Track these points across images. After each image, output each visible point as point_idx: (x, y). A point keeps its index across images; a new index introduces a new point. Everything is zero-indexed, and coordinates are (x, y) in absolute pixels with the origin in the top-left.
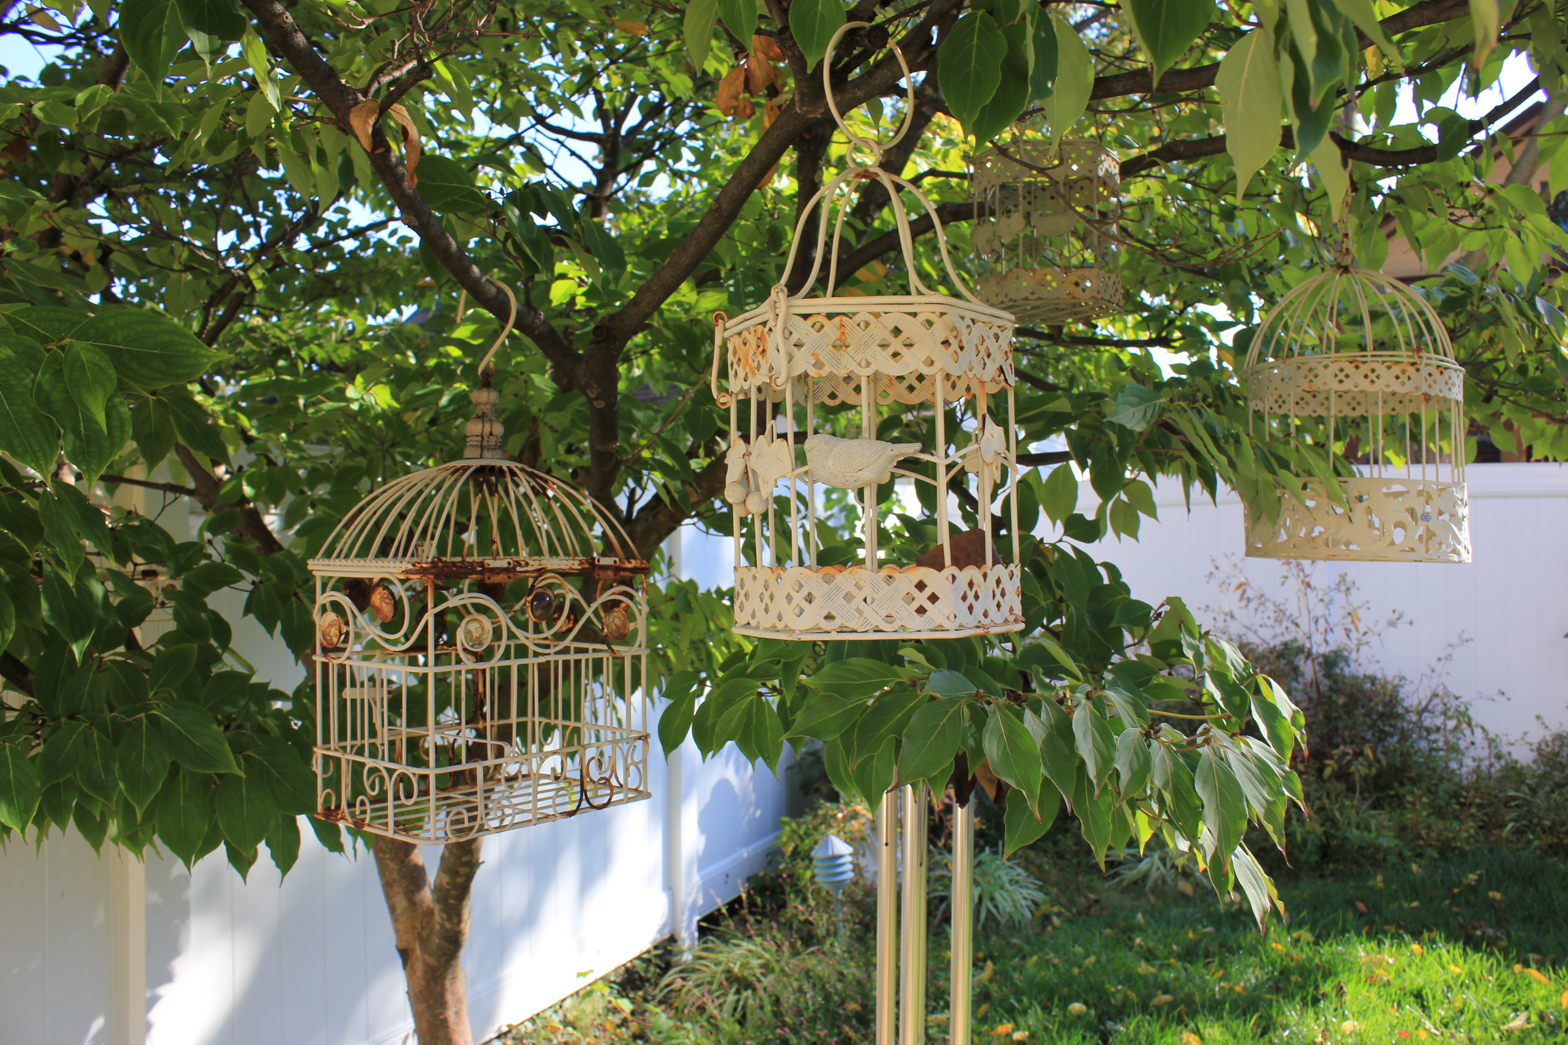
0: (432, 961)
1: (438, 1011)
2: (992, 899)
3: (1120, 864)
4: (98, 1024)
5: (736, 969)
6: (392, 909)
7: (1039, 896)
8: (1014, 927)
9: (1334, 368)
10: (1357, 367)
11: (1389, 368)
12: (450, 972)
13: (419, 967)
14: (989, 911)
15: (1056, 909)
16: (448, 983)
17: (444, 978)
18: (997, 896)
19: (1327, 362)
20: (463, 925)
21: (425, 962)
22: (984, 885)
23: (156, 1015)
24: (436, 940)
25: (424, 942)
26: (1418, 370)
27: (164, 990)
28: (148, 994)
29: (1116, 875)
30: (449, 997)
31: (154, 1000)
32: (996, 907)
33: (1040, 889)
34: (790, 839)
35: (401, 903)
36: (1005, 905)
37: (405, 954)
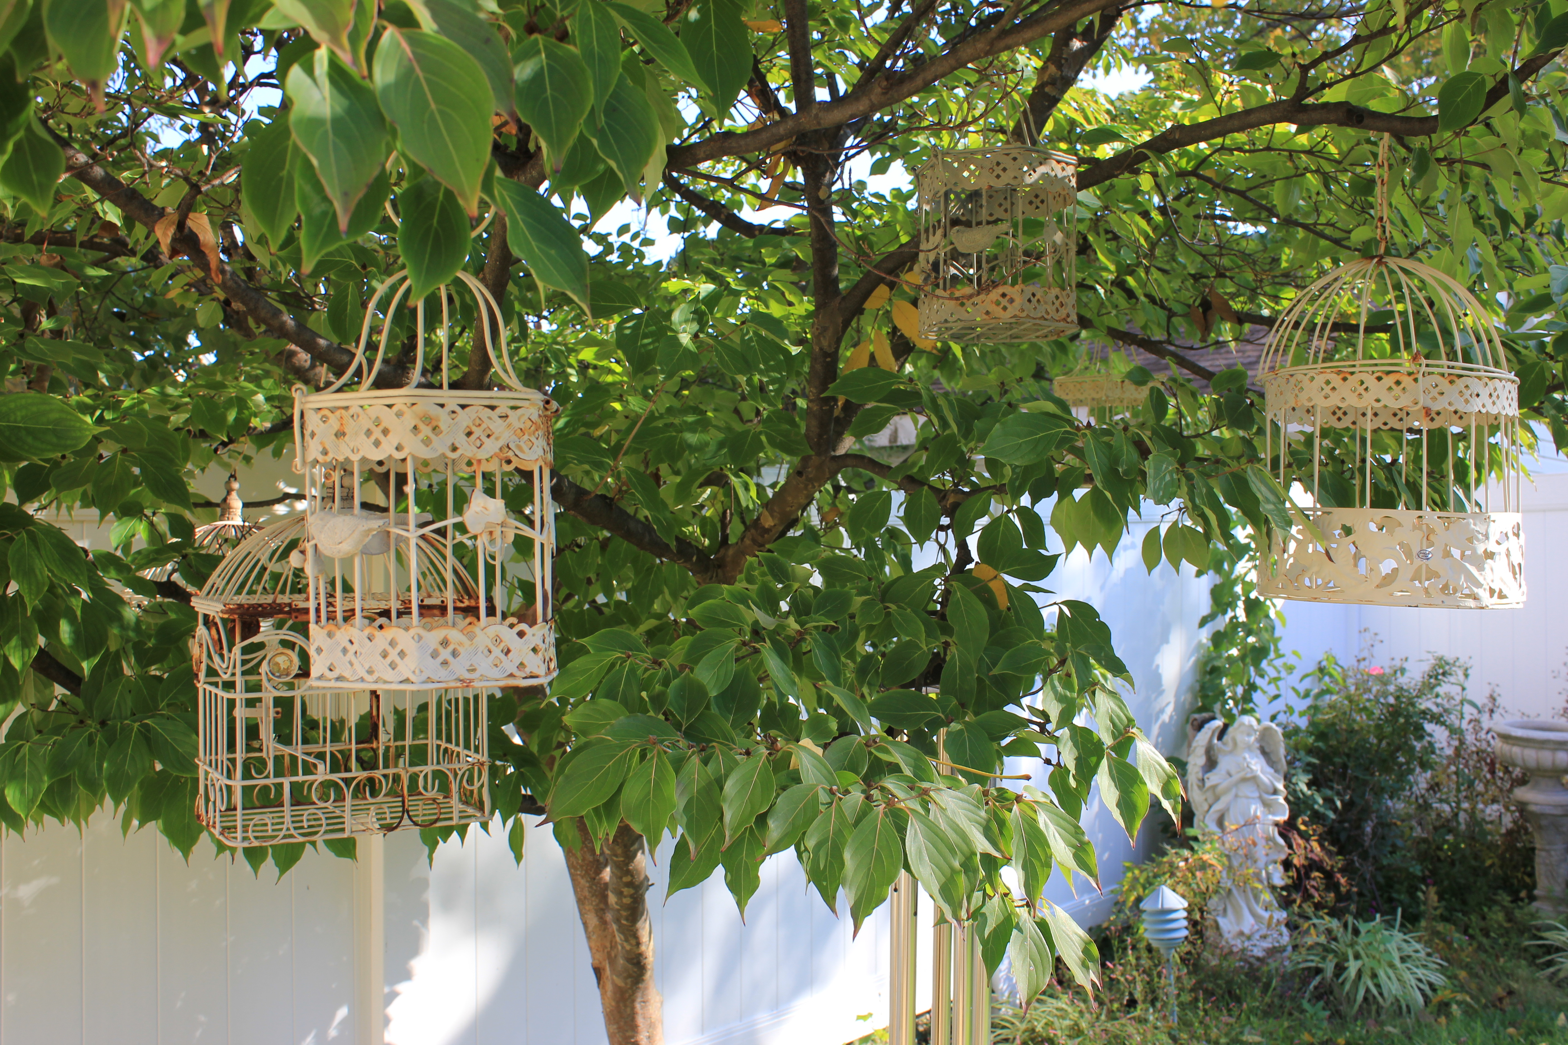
0: (620, 982)
1: (629, 1033)
2: (1374, 976)
3: (1558, 950)
4: (342, 1013)
5: (1039, 1029)
6: (585, 924)
7: (1438, 979)
8: (1400, 1010)
9: (1320, 380)
10: (1345, 379)
11: (1379, 379)
12: (639, 994)
13: (609, 987)
14: (1368, 990)
15: (1459, 997)
16: (638, 1006)
17: (633, 1001)
18: (1381, 974)
19: (1311, 373)
20: (643, 948)
21: (613, 983)
22: (1366, 959)
23: (392, 1010)
24: (621, 961)
25: (612, 961)
26: (1416, 380)
27: (402, 987)
28: (386, 990)
29: (1550, 964)
30: (640, 1021)
31: (393, 996)
32: (1378, 986)
33: (1443, 970)
34: (1132, 888)
35: (593, 921)
36: (1392, 988)
37: (598, 972)
